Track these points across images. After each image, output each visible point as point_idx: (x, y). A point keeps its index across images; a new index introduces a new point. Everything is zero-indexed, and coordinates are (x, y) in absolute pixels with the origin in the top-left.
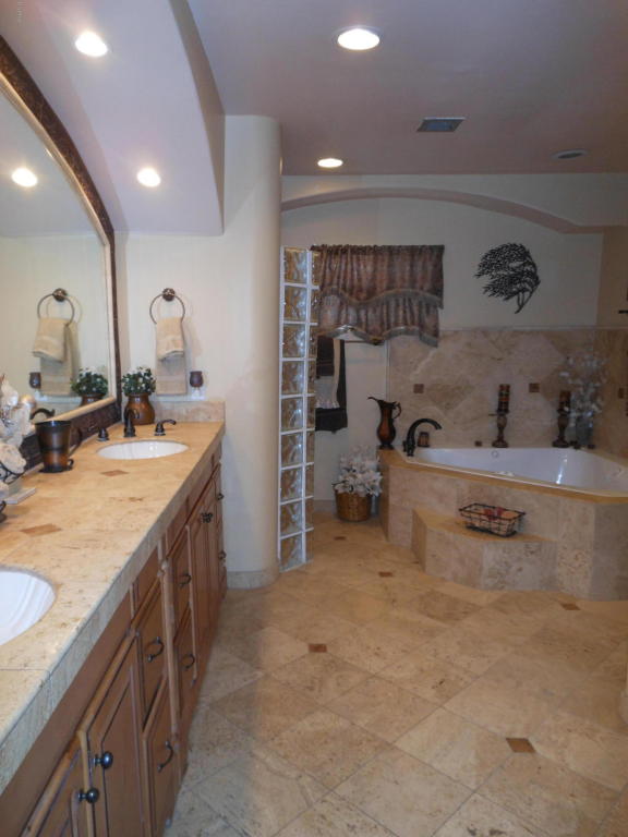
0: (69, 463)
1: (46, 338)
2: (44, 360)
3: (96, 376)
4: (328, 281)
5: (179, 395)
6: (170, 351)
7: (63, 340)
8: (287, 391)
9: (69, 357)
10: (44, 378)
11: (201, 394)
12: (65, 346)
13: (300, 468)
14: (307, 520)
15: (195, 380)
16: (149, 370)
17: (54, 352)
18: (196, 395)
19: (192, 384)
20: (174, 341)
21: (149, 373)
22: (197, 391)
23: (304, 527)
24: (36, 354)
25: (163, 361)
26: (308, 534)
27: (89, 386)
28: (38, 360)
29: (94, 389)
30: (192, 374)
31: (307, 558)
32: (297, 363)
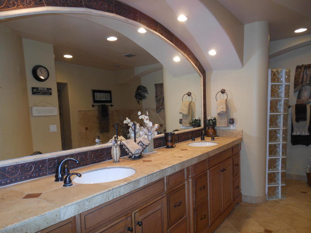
0: (174, 146)
1: (183, 108)
2: (183, 115)
3: (198, 120)
4: (305, 80)
5: (225, 127)
6: (221, 111)
7: (188, 109)
8: (272, 127)
9: (190, 114)
10: (183, 121)
11: (233, 127)
12: (189, 110)
13: (279, 159)
14: (282, 180)
15: (231, 121)
16: (215, 118)
17: (185, 112)
18: (232, 127)
19: (230, 123)
20: (222, 107)
21: (215, 119)
22: (232, 126)
23: (280, 183)
24: (181, 113)
25: (219, 114)
26: (282, 187)
27: (196, 123)
28: (181, 115)
29: (197, 124)
30: (230, 119)
31: (282, 197)
32: (277, 115)
